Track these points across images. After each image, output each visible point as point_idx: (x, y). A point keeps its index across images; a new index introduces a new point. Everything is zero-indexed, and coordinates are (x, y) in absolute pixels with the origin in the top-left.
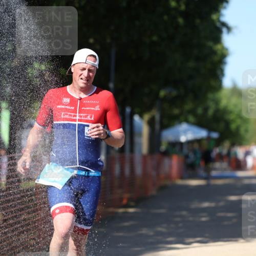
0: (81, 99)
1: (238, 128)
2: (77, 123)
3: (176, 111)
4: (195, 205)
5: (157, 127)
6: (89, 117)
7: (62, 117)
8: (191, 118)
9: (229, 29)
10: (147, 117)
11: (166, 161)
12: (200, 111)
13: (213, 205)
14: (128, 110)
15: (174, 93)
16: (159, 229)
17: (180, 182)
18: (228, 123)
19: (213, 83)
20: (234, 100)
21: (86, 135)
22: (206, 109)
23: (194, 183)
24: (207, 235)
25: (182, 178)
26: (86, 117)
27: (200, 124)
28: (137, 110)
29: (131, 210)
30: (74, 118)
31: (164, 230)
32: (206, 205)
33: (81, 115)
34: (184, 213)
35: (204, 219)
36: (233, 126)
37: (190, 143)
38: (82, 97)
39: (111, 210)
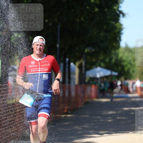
0: (40, 61)
1: (129, 70)
2: (39, 73)
3: (94, 60)
4: (104, 113)
5: (84, 69)
6: (45, 69)
7: (32, 71)
8: (102, 64)
9: (124, 15)
10: (78, 63)
11: (89, 88)
12: (107, 60)
13: (115, 113)
14: (67, 59)
15: (93, 50)
16: (85, 126)
17: (96, 100)
18: (123, 67)
19: (114, 45)
20: (126, 54)
21: (43, 78)
22: (111, 59)
23: (104, 100)
24: (111, 129)
25: (97, 98)
26: (44, 69)
27: (107, 67)
28: (72, 60)
29: (69, 116)
30: (38, 71)
31: (87, 126)
32: (111, 112)
33: (41, 68)
34: (98, 117)
35: (109, 121)
36: (126, 69)
37: (102, 78)
38: (40, 60)
39: (58, 115)
